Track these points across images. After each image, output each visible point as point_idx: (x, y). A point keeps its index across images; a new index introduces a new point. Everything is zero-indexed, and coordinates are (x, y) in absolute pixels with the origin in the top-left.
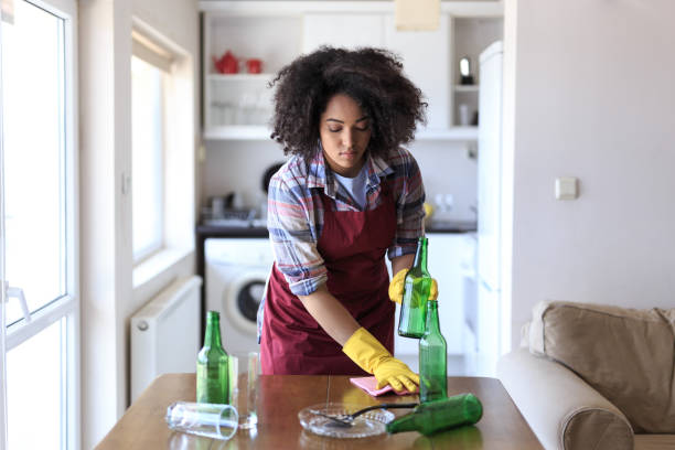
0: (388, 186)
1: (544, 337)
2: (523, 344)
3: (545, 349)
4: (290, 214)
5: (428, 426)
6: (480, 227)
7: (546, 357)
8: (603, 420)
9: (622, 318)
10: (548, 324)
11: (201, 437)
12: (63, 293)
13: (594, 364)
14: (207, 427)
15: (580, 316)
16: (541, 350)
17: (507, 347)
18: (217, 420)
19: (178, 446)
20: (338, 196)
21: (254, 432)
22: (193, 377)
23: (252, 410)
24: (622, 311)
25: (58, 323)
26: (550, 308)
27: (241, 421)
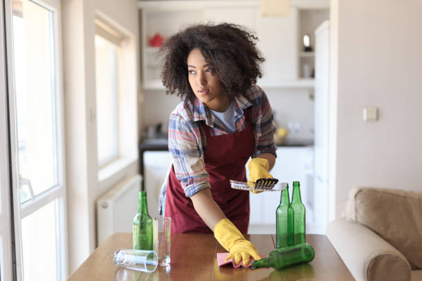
0: (249, 113)
1: (356, 210)
2: (343, 215)
3: (356, 217)
5: (282, 265)
7: (356, 222)
8: (391, 261)
9: (405, 197)
10: (358, 202)
11: (135, 271)
12: (56, 184)
13: (387, 227)
14: (138, 265)
15: (379, 196)
16: (354, 218)
17: (332, 217)
18: (144, 260)
19: (121, 277)
20: (215, 126)
21: (168, 269)
22: (131, 235)
23: (167, 254)
24: (405, 193)
25: (53, 202)
26: (360, 191)
27: (160, 262)
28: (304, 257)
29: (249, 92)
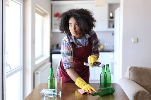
0: (90, 40)
1: (130, 75)
2: (125, 76)
3: (130, 77)
4: (67, 49)
5: (102, 94)
6: (115, 51)
7: (130, 79)
8: (144, 93)
9: (148, 70)
10: (130, 72)
11: (48, 97)
12: (20, 66)
13: (141, 81)
14: (50, 95)
15: (138, 70)
16: (129, 78)
17: (121, 77)
18: (52, 93)
19: (43, 99)
20: (78, 44)
21: (61, 96)
22: (47, 83)
23: (60, 91)
24: (148, 68)
25: (18, 72)
26: (131, 68)
27: (58, 93)
28: (111, 92)
29: (90, 32)
